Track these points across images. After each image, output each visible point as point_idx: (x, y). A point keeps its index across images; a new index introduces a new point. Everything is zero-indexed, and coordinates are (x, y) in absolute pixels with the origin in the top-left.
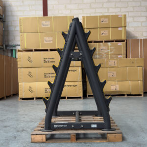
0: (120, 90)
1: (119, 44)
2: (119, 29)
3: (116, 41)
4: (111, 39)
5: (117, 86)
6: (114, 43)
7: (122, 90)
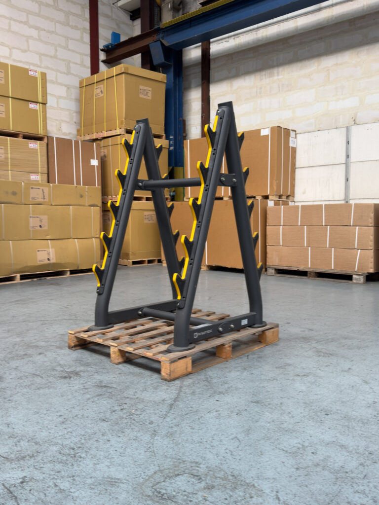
0: (59, 261)
1: (33, 145)
2: (32, 106)
3: (25, 137)
4: (11, 129)
5: (51, 251)
6: (20, 139)
7: (63, 262)
